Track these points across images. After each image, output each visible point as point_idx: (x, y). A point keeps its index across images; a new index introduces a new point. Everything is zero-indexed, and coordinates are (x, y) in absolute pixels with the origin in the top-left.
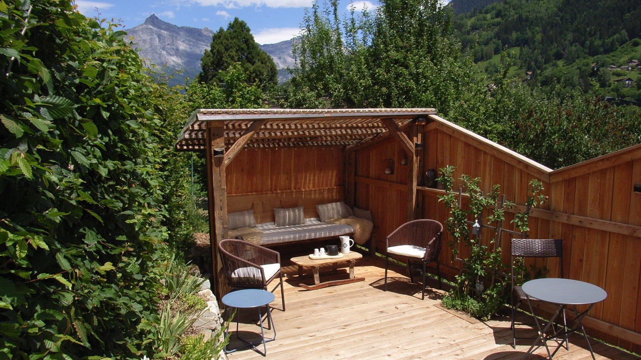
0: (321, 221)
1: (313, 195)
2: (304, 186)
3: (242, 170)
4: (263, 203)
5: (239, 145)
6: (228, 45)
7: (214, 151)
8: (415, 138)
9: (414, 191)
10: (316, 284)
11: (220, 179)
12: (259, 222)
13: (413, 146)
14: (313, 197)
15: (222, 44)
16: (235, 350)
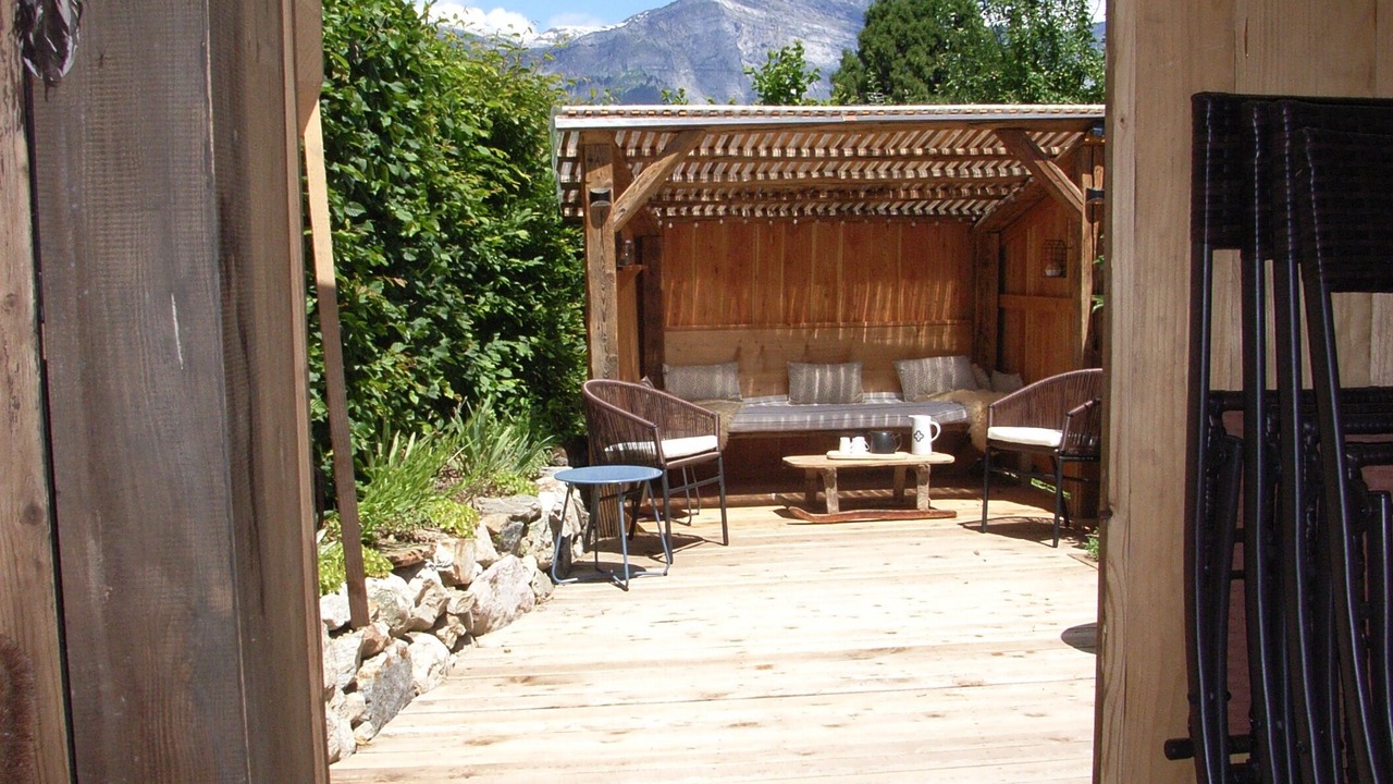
0: (902, 398)
1: (889, 335)
2: (868, 315)
3: (717, 270)
4: (762, 348)
5: (645, 182)
6: (905, 35)
7: (591, 193)
8: (1086, 178)
9: (1083, 307)
10: (829, 510)
11: (602, 253)
12: (750, 392)
13: (1081, 195)
14: (888, 342)
15: (889, 32)
16: (576, 579)
